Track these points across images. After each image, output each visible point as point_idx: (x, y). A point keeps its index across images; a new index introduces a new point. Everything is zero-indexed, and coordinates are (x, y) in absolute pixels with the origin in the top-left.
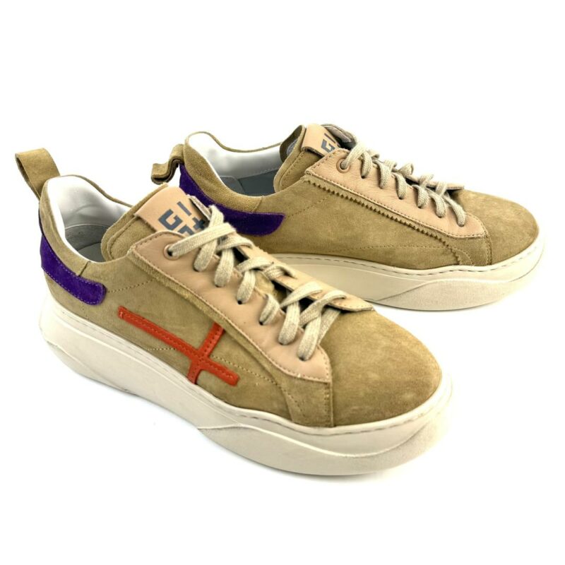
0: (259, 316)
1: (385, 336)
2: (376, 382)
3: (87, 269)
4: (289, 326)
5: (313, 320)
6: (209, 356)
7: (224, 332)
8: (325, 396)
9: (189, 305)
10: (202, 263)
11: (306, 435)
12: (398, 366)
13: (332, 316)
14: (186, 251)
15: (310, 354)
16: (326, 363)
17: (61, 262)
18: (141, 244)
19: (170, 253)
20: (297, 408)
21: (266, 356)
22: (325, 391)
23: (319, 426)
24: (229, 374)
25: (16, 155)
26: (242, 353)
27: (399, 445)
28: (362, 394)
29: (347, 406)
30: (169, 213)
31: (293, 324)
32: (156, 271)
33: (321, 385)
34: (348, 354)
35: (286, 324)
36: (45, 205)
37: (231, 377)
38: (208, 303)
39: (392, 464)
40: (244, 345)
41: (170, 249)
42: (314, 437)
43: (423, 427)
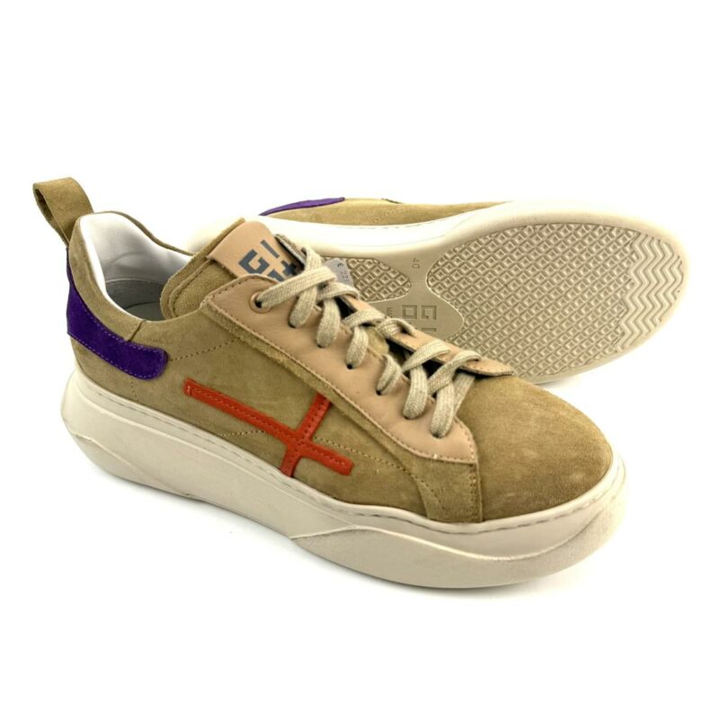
0: (377, 383)
1: (536, 404)
2: (535, 460)
3: (141, 330)
4: (416, 394)
5: (443, 387)
6: (311, 438)
7: (331, 405)
8: (470, 482)
9: (283, 370)
10: (300, 315)
11: (445, 535)
12: (560, 441)
13: (466, 383)
14: (280, 300)
15: (447, 428)
16: (469, 440)
17: (101, 324)
18: (220, 293)
19: (258, 304)
20: (435, 498)
21: (389, 434)
22: (470, 475)
23: (463, 522)
24: (339, 460)
25: (34, 185)
26: (355, 432)
27: (567, 540)
28: (518, 477)
29: (499, 493)
30: (252, 254)
31: (421, 392)
32: (240, 328)
33: (465, 467)
34: (494, 428)
35: (413, 391)
36: (80, 249)
37: (343, 463)
38: (308, 369)
39: (557, 568)
40: (357, 422)
41: (258, 299)
42: (457, 537)
43: (597, 516)
